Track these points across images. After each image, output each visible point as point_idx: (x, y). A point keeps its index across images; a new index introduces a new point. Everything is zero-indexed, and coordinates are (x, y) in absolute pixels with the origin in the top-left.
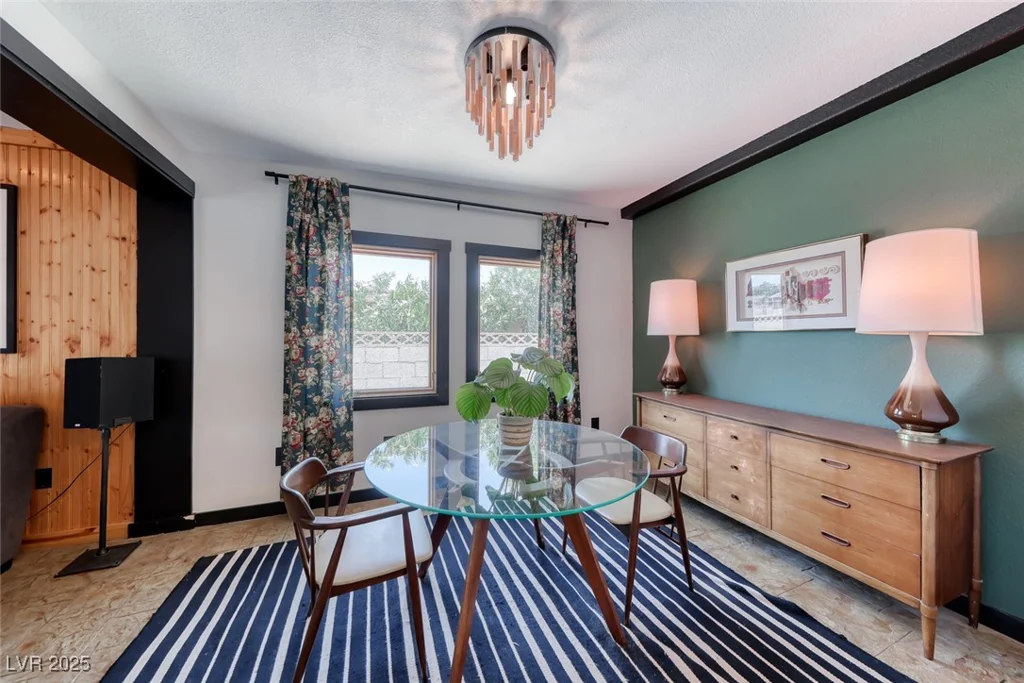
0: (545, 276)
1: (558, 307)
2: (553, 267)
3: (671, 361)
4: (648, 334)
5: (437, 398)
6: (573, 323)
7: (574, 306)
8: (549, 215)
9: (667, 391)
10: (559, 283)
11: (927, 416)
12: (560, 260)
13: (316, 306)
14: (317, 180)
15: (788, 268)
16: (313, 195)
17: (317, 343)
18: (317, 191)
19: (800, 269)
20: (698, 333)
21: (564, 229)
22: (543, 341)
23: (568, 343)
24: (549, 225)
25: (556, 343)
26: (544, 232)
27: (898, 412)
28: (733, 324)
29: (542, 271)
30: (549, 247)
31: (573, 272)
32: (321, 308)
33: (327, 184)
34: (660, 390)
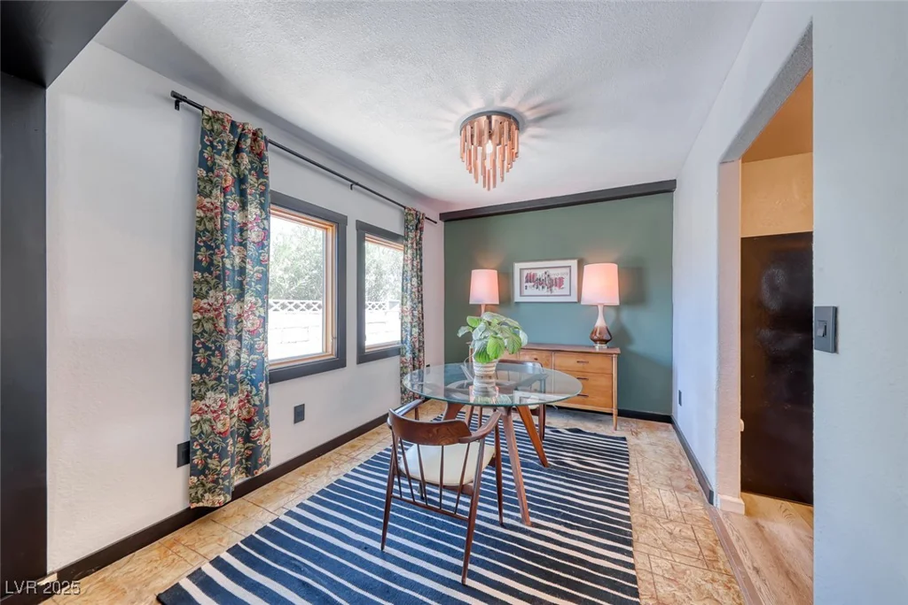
0: (407, 257)
2: (412, 250)
4: (471, 303)
5: (338, 362)
6: (421, 294)
7: (422, 283)
11: (604, 338)
12: (415, 245)
13: (237, 268)
14: (244, 125)
15: (546, 270)
16: (236, 140)
17: (239, 312)
18: (242, 136)
19: (551, 272)
20: (498, 303)
21: (418, 222)
22: (405, 308)
25: (414, 309)
27: (595, 338)
28: (517, 298)
29: (405, 253)
30: (410, 234)
31: (421, 256)
32: (242, 271)
33: (254, 134)
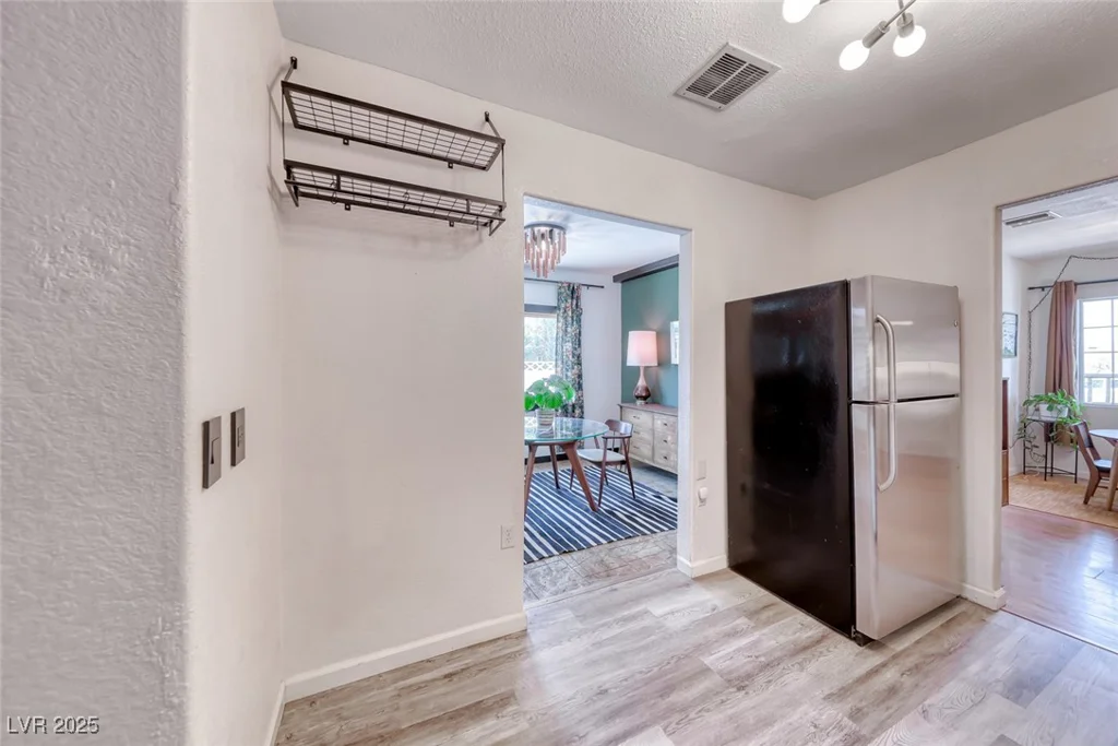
0: (560, 325)
1: (569, 346)
2: (565, 318)
3: (641, 383)
4: (628, 364)
6: (579, 357)
7: (579, 345)
8: (562, 283)
9: (639, 402)
10: (569, 329)
12: (570, 313)
20: (656, 365)
21: (573, 292)
22: (559, 369)
23: (576, 371)
24: (563, 290)
25: (567, 370)
26: (559, 294)
28: (674, 360)
29: (558, 321)
30: (563, 305)
31: (579, 321)
34: (634, 402)
